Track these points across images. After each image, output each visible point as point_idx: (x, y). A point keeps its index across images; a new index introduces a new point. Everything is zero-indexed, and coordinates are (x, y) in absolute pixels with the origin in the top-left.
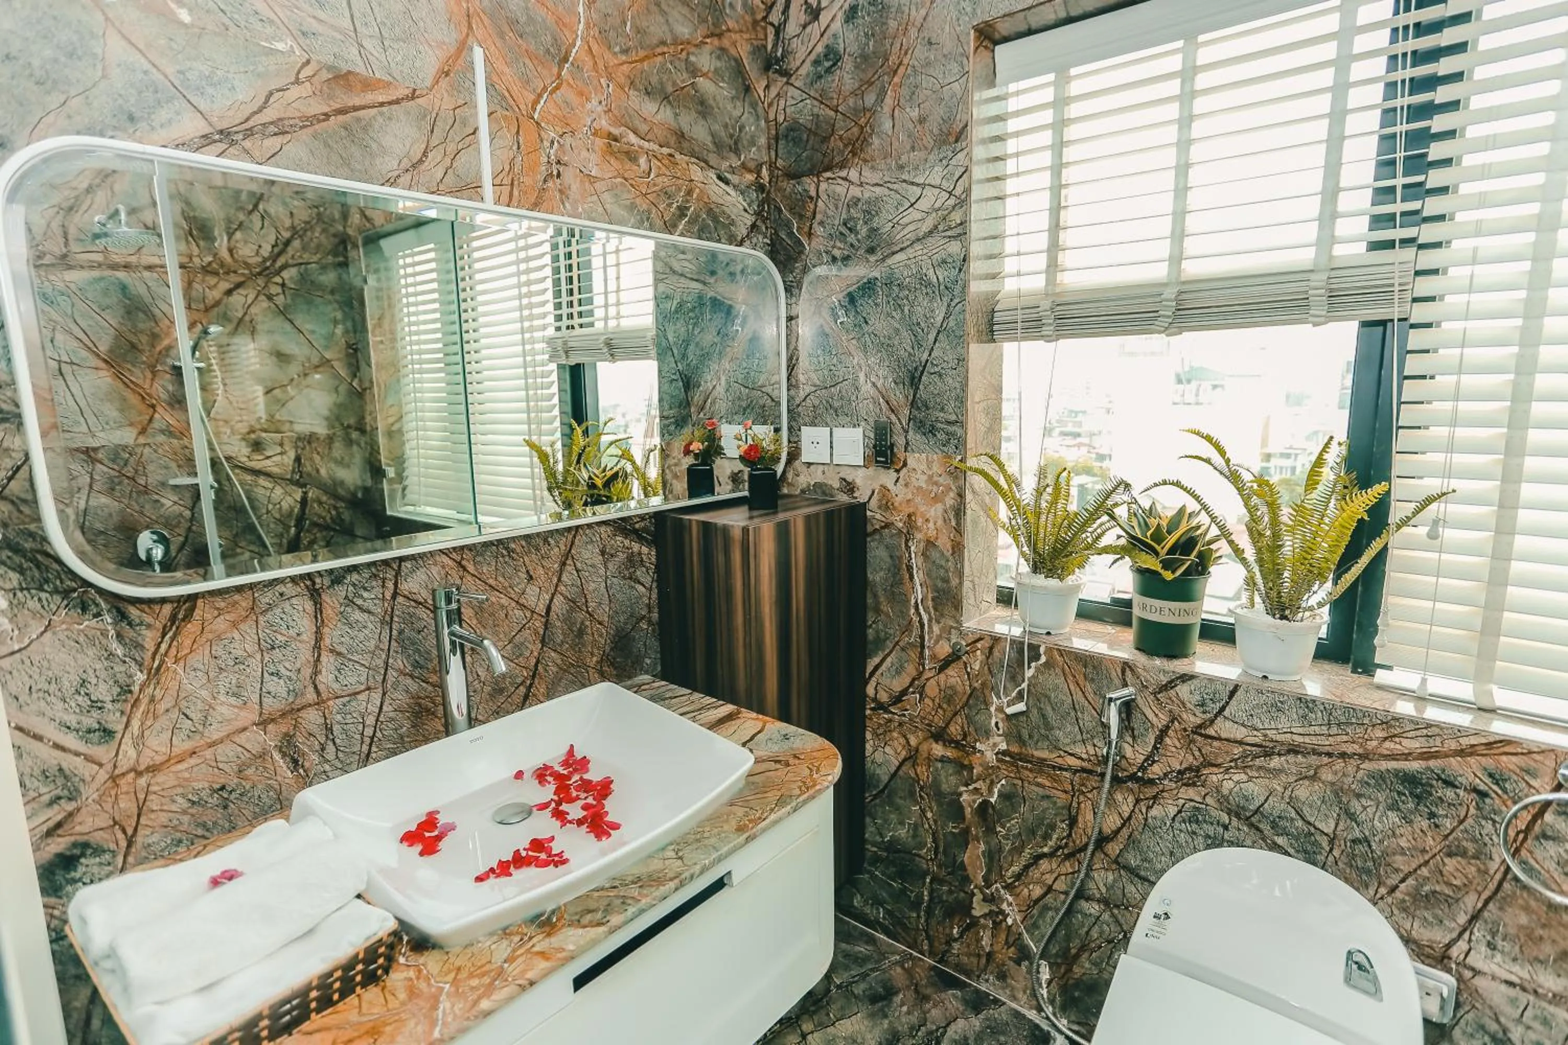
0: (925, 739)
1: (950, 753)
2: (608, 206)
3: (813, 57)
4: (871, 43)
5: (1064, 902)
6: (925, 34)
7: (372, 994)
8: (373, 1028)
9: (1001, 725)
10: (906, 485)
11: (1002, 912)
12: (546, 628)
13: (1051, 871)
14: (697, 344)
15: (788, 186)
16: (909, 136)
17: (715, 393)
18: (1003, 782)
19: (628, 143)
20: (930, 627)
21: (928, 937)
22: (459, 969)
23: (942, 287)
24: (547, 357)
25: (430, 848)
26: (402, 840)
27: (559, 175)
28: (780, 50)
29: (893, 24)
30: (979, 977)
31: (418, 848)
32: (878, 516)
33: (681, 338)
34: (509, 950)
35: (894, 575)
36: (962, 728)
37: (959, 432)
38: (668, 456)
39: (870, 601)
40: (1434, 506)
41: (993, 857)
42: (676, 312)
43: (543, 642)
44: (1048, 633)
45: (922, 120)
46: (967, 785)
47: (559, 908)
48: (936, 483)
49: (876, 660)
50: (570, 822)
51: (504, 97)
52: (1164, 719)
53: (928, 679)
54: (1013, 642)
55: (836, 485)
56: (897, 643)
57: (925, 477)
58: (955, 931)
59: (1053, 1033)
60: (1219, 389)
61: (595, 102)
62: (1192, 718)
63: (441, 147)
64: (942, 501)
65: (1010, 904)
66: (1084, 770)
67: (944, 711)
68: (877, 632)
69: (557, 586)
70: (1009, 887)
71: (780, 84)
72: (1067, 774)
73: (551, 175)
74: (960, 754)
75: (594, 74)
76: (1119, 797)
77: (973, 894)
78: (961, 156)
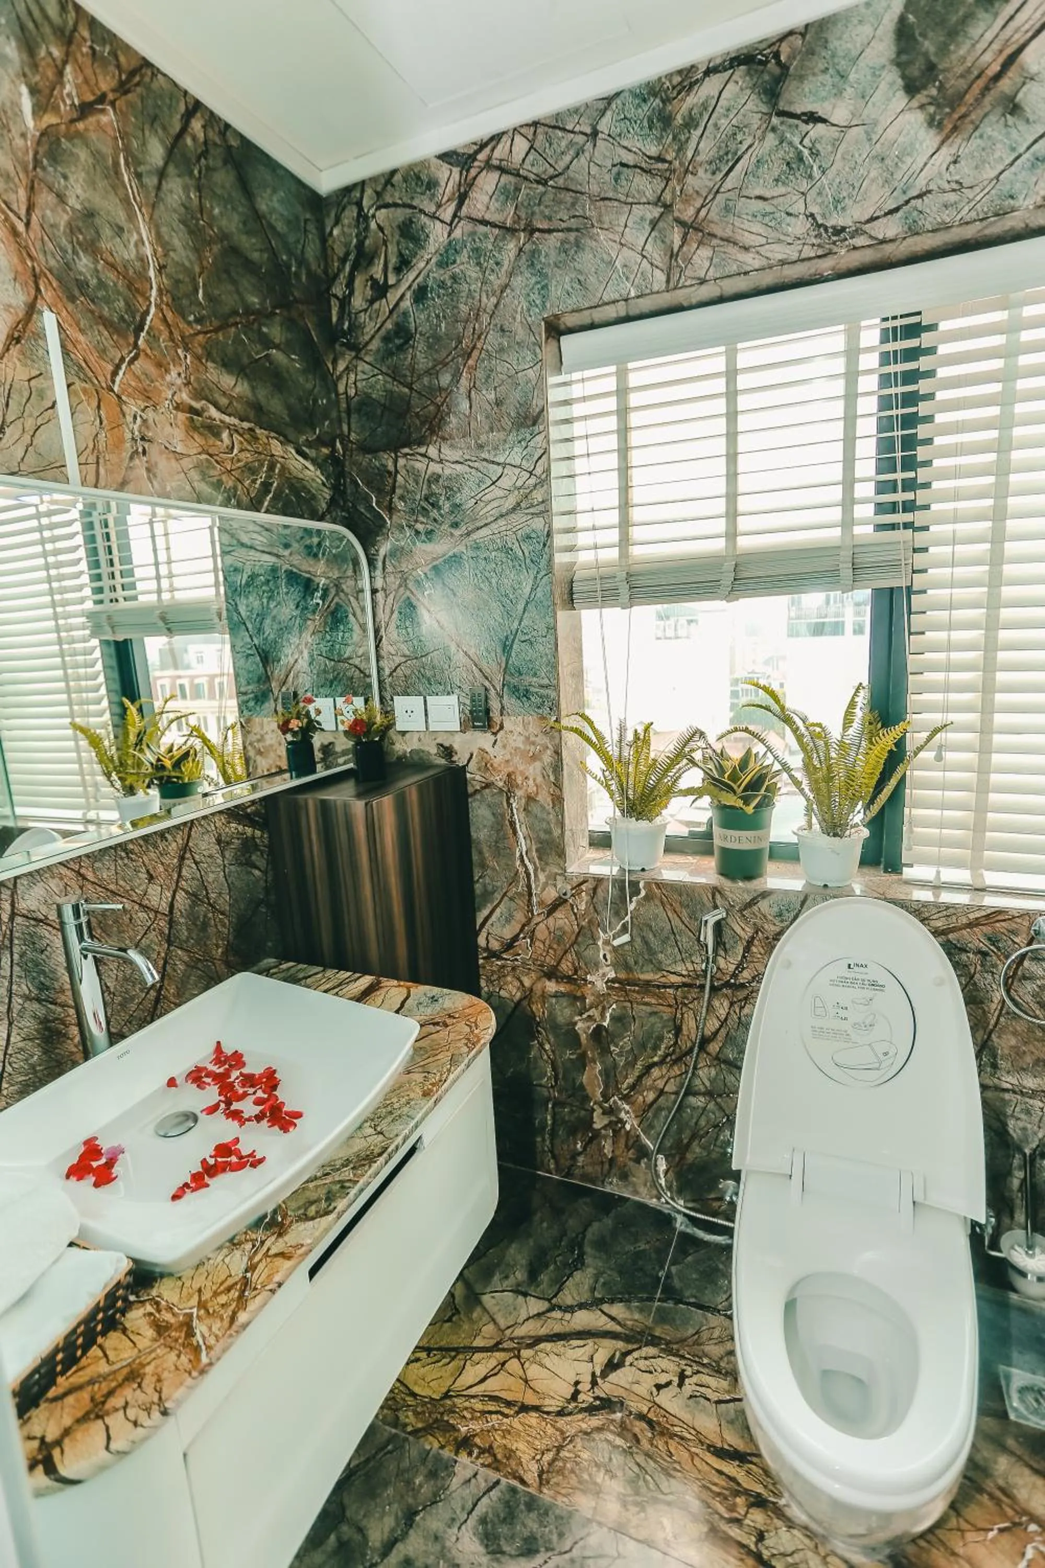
0: (539, 979)
1: (562, 988)
2: (195, 484)
3: (383, 332)
4: (443, 325)
5: (675, 1102)
6: (497, 320)
7: (113, 1340)
8: (132, 1372)
9: (608, 957)
10: (504, 747)
11: (621, 1121)
12: (170, 928)
13: (662, 1077)
14: (274, 618)
15: (365, 460)
16: (487, 417)
17: (297, 667)
18: (614, 1006)
19: (210, 418)
20: (536, 876)
21: (554, 1157)
22: (200, 1291)
23: (528, 561)
24: (88, 632)
25: (104, 1177)
26: (68, 1177)
27: (144, 452)
28: (347, 324)
29: (464, 308)
30: (603, 1182)
31: (91, 1179)
32: (478, 778)
33: (255, 612)
34: (245, 1259)
35: (498, 831)
36: (573, 964)
37: (553, 694)
38: (249, 732)
39: (475, 857)
40: (938, 735)
41: (610, 1076)
42: (248, 585)
43: (170, 942)
44: (643, 870)
45: (499, 403)
46: (581, 1014)
47: (280, 1206)
48: (533, 743)
49: (486, 912)
50: (249, 1120)
51: (80, 367)
52: (750, 931)
53: (537, 924)
54: (615, 881)
55: (434, 751)
56: (505, 894)
57: (522, 738)
58: (579, 1146)
59: (673, 1214)
60: (693, 625)
61: (174, 374)
62: (773, 928)
63: (19, 423)
64: (540, 760)
65: (627, 1112)
66: (685, 985)
67: (555, 950)
68: (485, 886)
69: (177, 882)
70: (625, 1098)
71: (348, 358)
72: (671, 991)
73: (136, 452)
74: (573, 987)
75: (170, 344)
76: (716, 1003)
77: (593, 1110)
78: (539, 438)
